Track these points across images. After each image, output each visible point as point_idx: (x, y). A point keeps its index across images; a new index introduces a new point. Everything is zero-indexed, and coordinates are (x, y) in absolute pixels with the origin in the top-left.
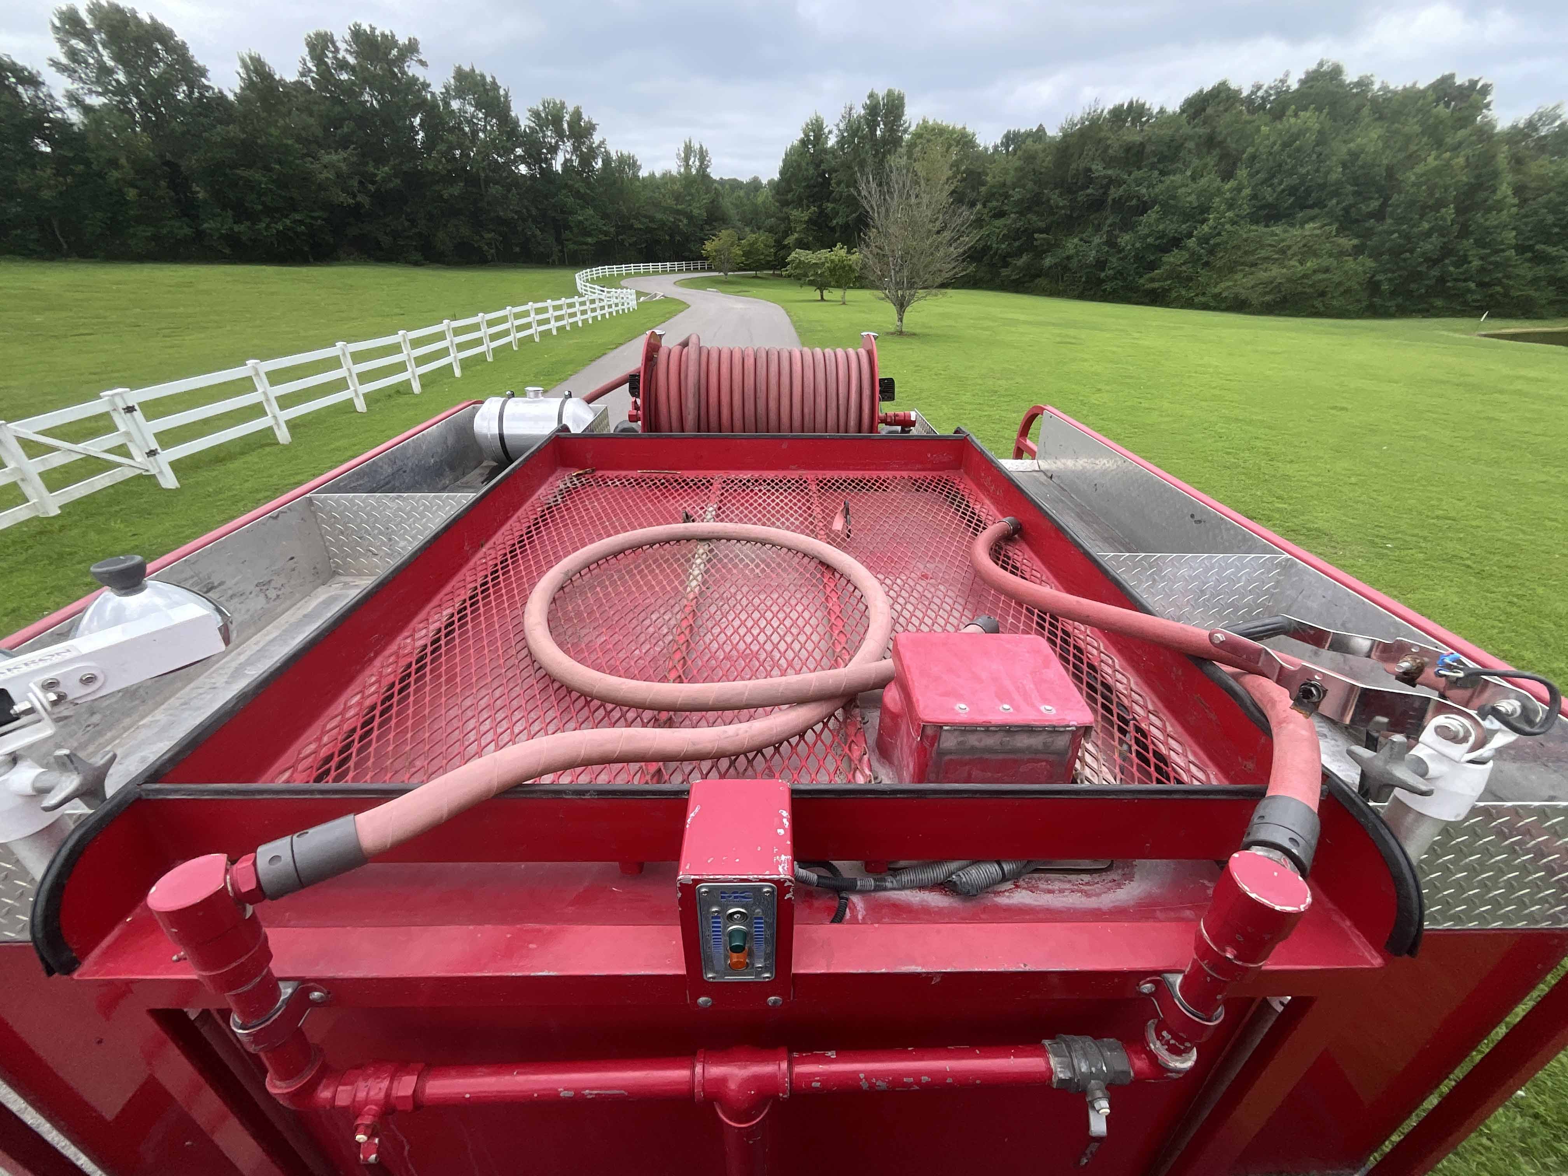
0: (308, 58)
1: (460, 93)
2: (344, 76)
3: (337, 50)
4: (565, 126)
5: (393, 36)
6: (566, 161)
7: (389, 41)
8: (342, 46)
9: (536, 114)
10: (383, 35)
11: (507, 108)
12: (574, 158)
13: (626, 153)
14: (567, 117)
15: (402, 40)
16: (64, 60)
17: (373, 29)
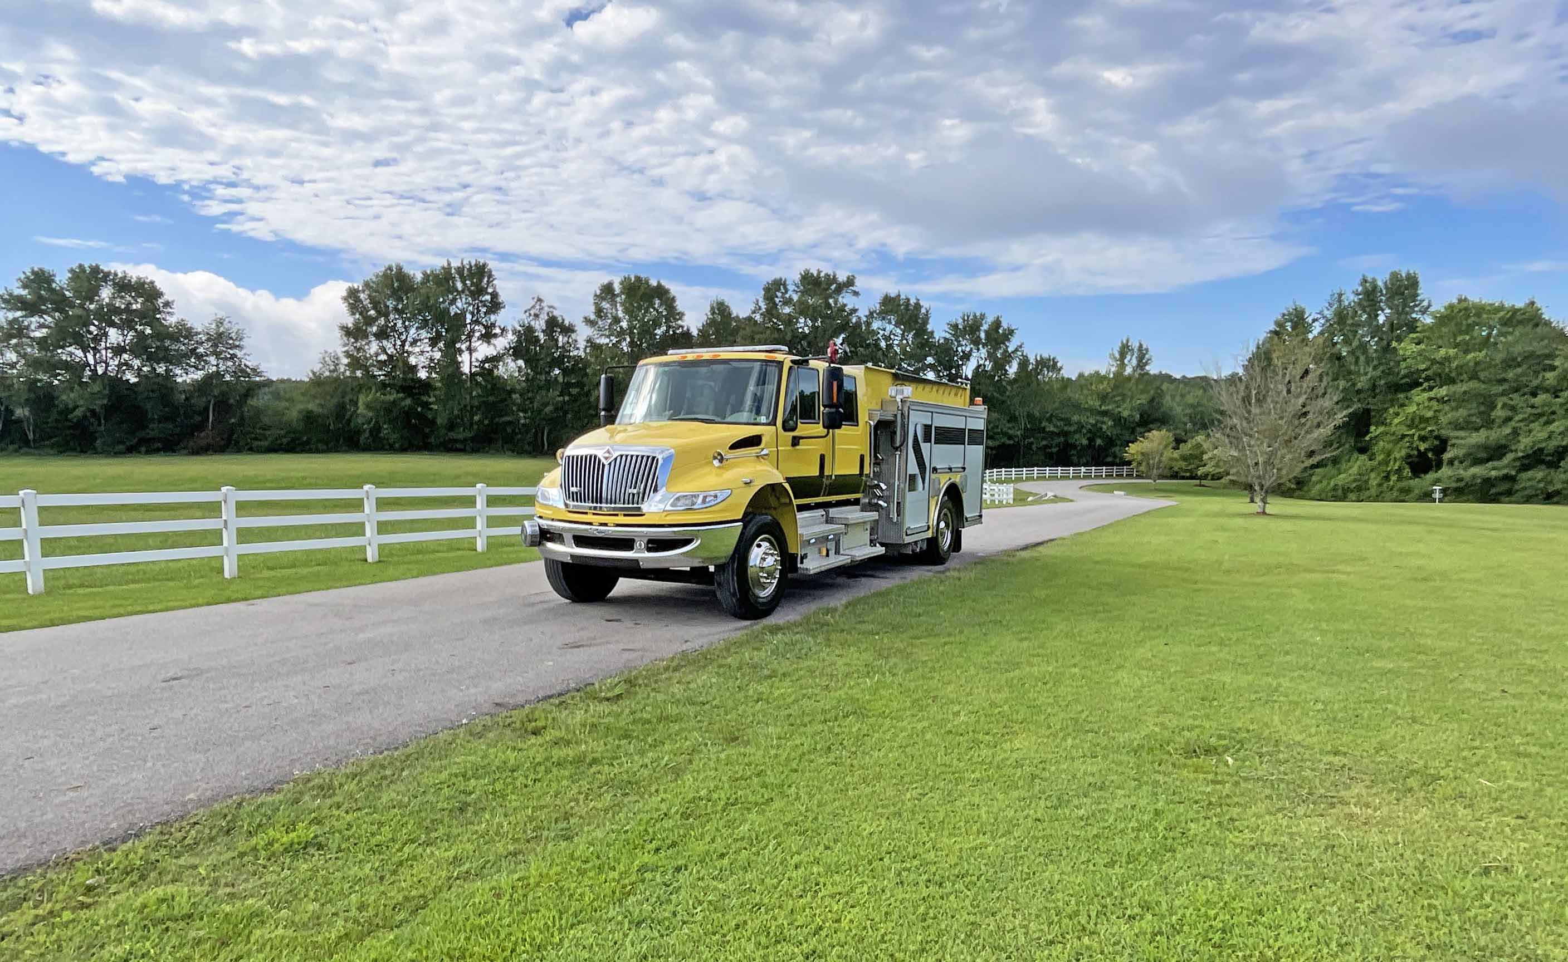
0: (761, 300)
1: (883, 314)
2: (787, 310)
3: (786, 291)
4: (983, 335)
5: (834, 276)
6: (979, 366)
7: (831, 280)
8: (791, 287)
9: (955, 327)
10: (827, 275)
11: (926, 321)
12: (987, 363)
13: (1045, 355)
14: (985, 327)
15: (842, 277)
16: (593, 317)
17: (819, 272)
